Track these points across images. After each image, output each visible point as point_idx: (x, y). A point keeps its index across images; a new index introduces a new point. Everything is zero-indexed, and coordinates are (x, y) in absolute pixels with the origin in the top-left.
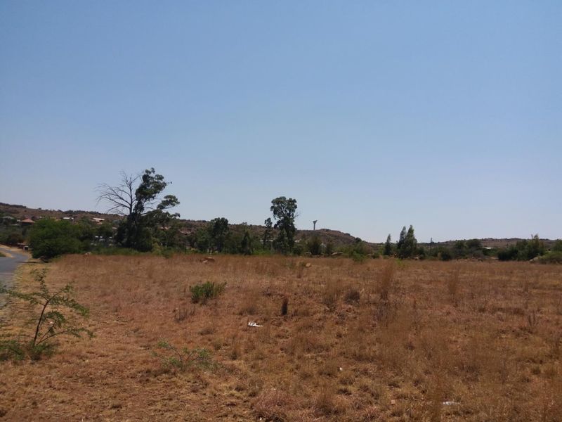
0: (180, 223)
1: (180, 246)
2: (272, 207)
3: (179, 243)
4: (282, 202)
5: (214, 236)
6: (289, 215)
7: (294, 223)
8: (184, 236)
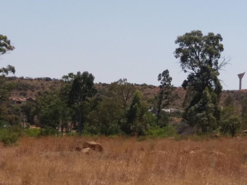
0: (7, 83)
1: (11, 122)
2: (178, 51)
3: (10, 116)
4: (196, 40)
5: (70, 104)
6: (209, 62)
7: (219, 77)
8: (16, 106)
